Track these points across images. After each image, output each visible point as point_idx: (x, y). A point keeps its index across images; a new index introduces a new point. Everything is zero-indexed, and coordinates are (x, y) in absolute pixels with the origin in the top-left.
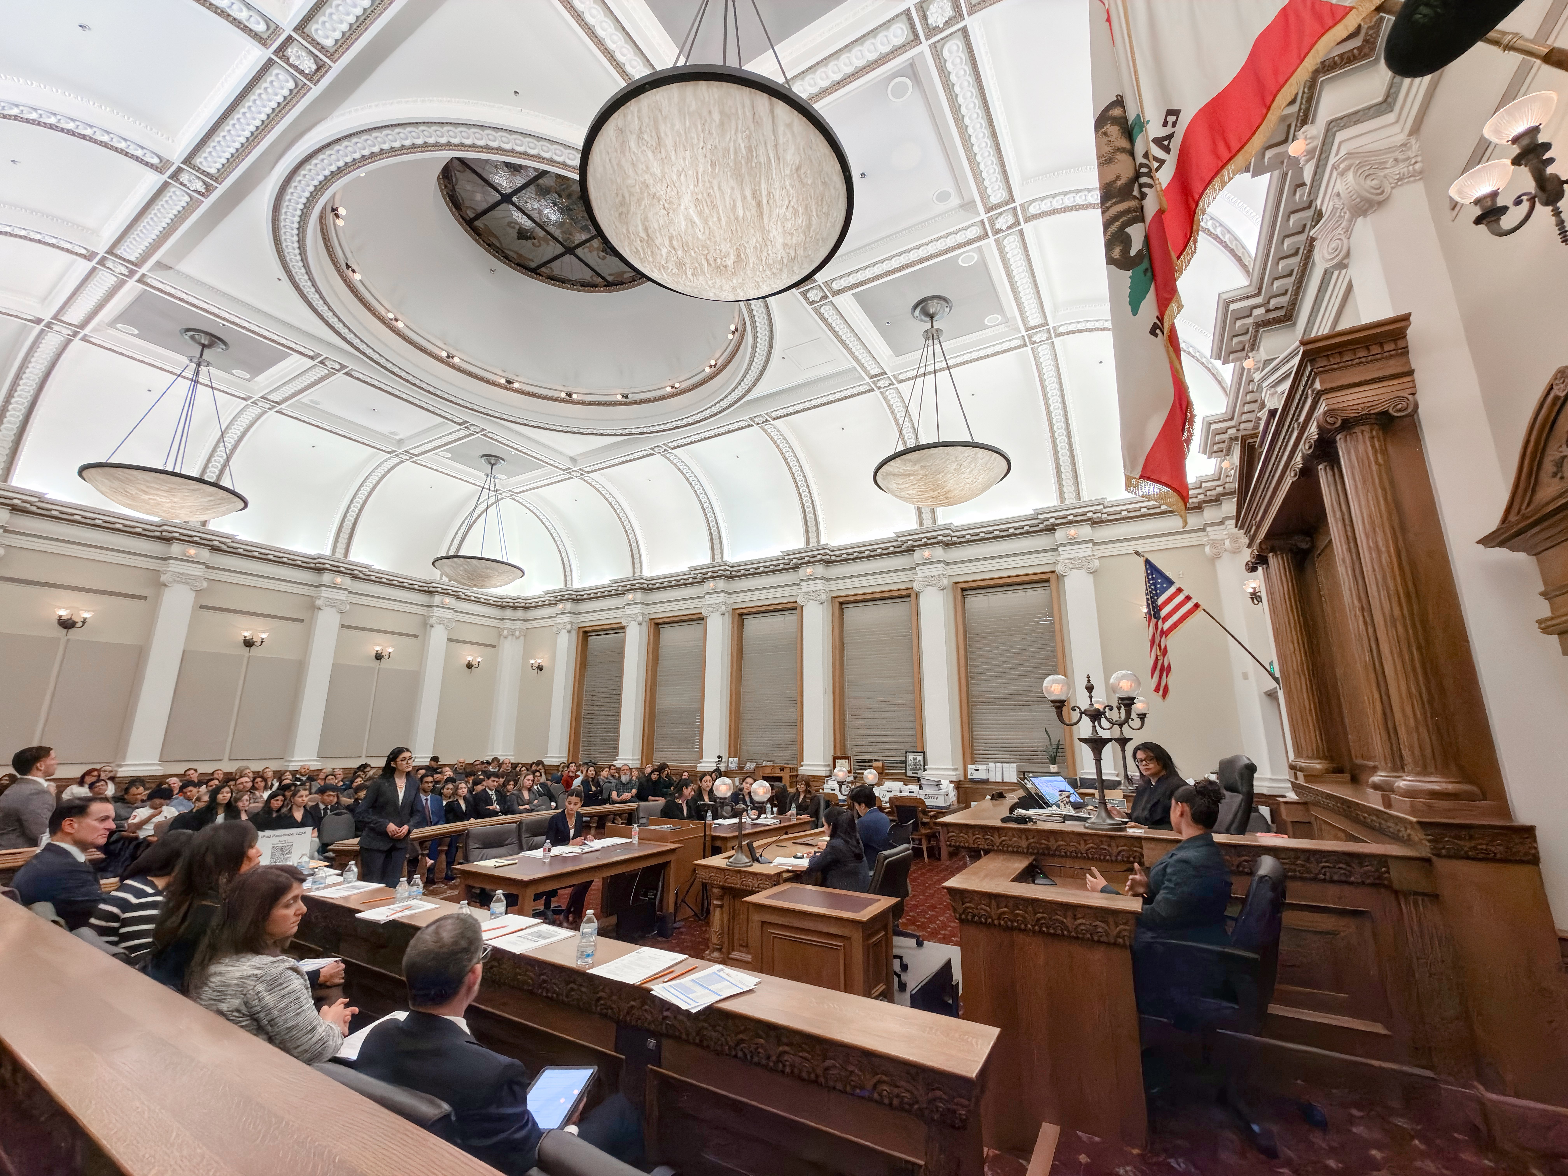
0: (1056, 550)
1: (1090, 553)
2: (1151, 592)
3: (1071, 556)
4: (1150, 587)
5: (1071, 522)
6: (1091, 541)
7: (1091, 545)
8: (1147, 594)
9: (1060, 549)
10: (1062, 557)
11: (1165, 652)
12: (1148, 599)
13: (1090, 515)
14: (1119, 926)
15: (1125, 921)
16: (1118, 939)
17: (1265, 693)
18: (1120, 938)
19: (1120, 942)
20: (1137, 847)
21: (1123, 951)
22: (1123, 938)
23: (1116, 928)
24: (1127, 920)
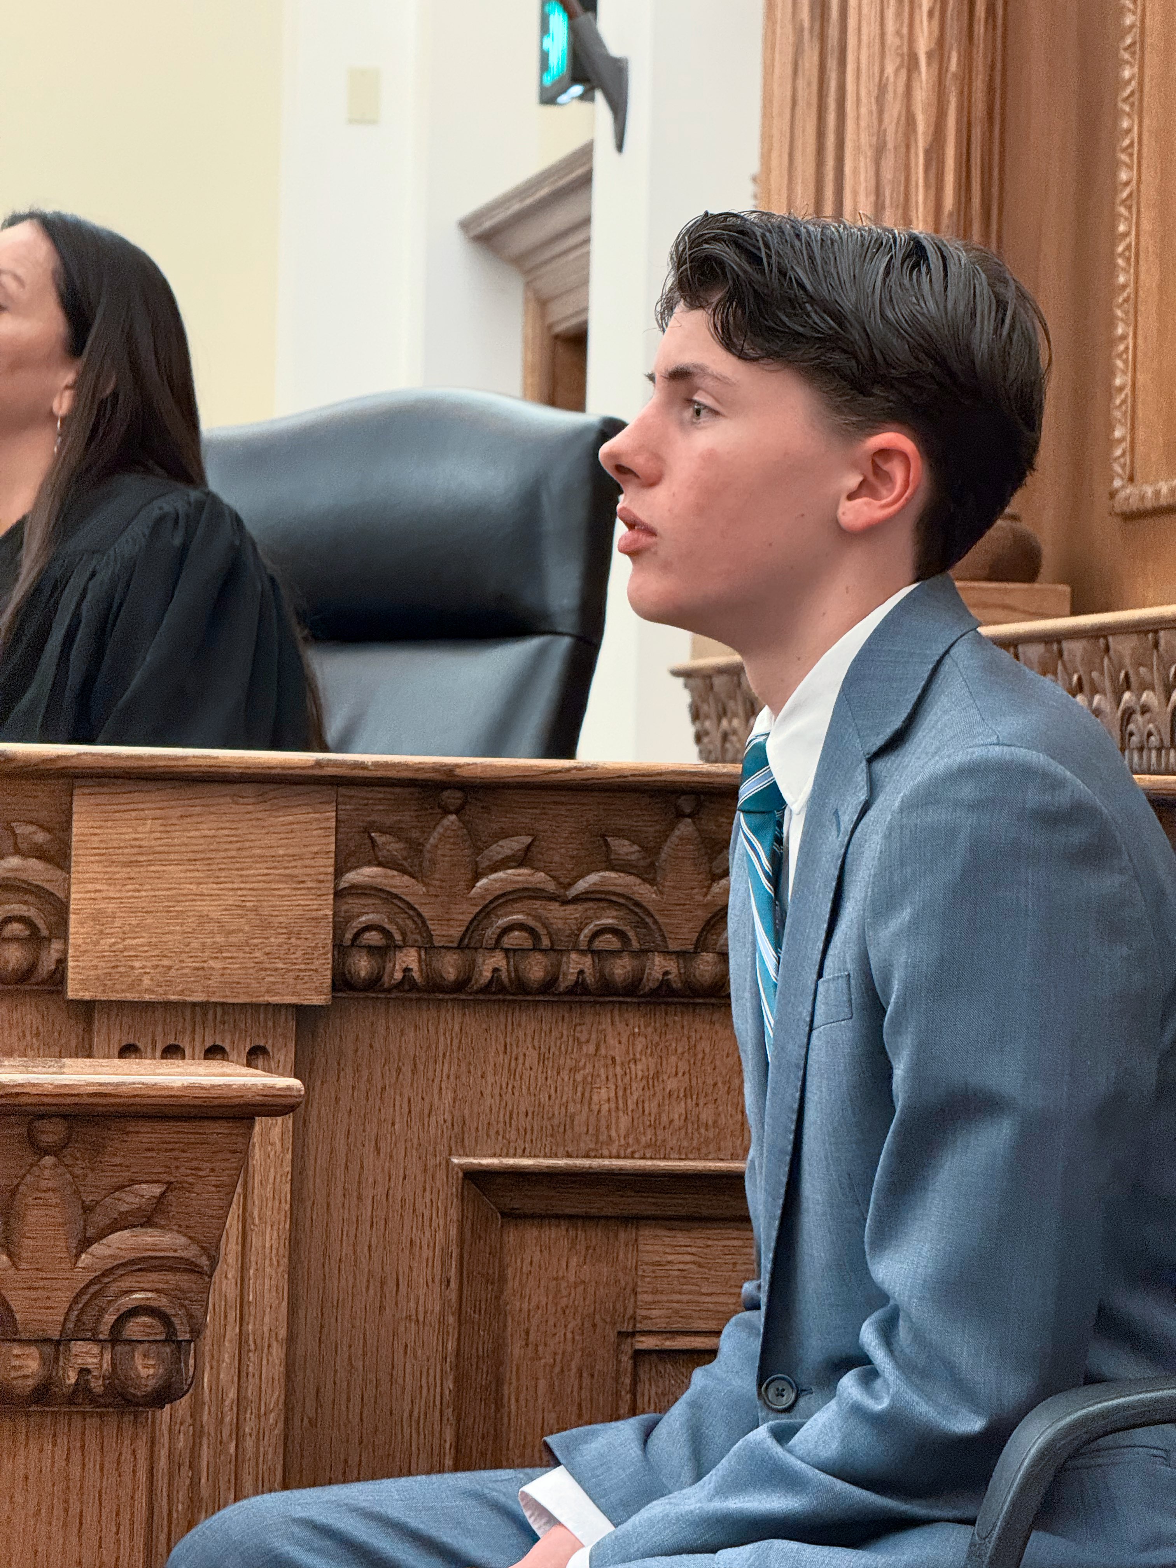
14: (102, 1235)
15: (157, 1190)
16: (77, 1347)
17: (465, 225)
18: (94, 1340)
19: (84, 1371)
20: (24, 855)
21: (92, 1445)
22: (115, 1338)
23: (78, 1256)
24: (170, 1183)
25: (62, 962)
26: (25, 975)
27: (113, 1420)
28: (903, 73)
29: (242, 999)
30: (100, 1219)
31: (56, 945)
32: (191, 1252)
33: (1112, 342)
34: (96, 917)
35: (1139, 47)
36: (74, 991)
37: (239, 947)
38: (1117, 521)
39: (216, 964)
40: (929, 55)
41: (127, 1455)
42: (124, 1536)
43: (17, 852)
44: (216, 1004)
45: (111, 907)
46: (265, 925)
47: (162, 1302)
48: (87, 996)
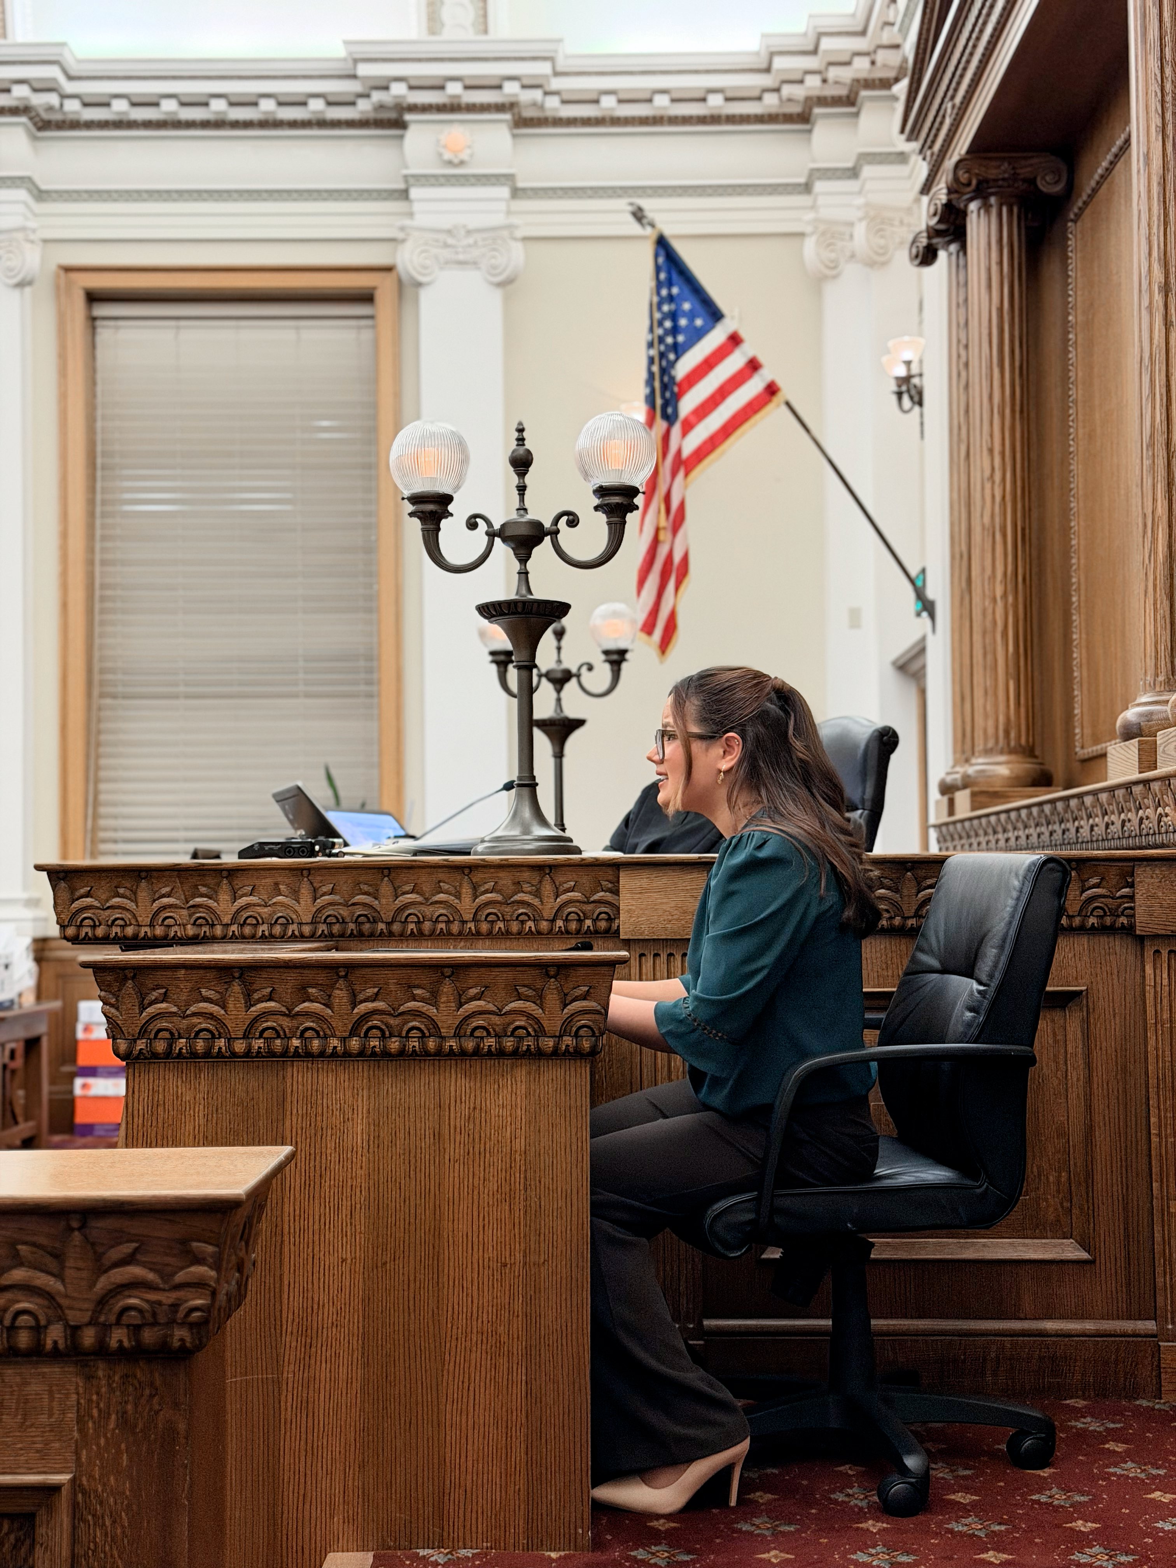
0: (404, 194)
1: (499, 219)
2: (661, 340)
3: (445, 222)
4: (660, 324)
5: (453, 107)
6: (507, 179)
7: (504, 192)
8: (651, 345)
9: (414, 193)
10: (420, 220)
11: (678, 520)
12: (651, 360)
13: (511, 89)
14: (570, 1003)
15: (587, 988)
16: (565, 1038)
17: (894, 663)
18: (570, 1036)
19: (567, 1046)
20: (605, 891)
21: (573, 1069)
22: (576, 1035)
23: (563, 1010)
24: (590, 987)
25: (619, 926)
26: (607, 931)
27: (578, 1061)
28: (991, 606)
29: (679, 937)
30: (569, 998)
31: (617, 921)
32: (599, 1008)
33: (1074, 697)
34: (629, 911)
35: (1078, 589)
36: (623, 936)
37: (677, 920)
38: (1078, 764)
39: (669, 926)
40: (1001, 598)
41: (583, 1071)
42: (584, 1098)
43: (603, 891)
44: (671, 940)
45: (634, 908)
46: (685, 912)
47: (590, 1023)
48: (626, 937)
